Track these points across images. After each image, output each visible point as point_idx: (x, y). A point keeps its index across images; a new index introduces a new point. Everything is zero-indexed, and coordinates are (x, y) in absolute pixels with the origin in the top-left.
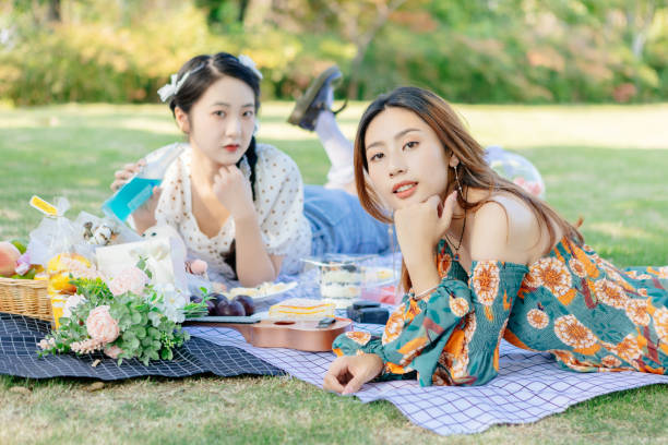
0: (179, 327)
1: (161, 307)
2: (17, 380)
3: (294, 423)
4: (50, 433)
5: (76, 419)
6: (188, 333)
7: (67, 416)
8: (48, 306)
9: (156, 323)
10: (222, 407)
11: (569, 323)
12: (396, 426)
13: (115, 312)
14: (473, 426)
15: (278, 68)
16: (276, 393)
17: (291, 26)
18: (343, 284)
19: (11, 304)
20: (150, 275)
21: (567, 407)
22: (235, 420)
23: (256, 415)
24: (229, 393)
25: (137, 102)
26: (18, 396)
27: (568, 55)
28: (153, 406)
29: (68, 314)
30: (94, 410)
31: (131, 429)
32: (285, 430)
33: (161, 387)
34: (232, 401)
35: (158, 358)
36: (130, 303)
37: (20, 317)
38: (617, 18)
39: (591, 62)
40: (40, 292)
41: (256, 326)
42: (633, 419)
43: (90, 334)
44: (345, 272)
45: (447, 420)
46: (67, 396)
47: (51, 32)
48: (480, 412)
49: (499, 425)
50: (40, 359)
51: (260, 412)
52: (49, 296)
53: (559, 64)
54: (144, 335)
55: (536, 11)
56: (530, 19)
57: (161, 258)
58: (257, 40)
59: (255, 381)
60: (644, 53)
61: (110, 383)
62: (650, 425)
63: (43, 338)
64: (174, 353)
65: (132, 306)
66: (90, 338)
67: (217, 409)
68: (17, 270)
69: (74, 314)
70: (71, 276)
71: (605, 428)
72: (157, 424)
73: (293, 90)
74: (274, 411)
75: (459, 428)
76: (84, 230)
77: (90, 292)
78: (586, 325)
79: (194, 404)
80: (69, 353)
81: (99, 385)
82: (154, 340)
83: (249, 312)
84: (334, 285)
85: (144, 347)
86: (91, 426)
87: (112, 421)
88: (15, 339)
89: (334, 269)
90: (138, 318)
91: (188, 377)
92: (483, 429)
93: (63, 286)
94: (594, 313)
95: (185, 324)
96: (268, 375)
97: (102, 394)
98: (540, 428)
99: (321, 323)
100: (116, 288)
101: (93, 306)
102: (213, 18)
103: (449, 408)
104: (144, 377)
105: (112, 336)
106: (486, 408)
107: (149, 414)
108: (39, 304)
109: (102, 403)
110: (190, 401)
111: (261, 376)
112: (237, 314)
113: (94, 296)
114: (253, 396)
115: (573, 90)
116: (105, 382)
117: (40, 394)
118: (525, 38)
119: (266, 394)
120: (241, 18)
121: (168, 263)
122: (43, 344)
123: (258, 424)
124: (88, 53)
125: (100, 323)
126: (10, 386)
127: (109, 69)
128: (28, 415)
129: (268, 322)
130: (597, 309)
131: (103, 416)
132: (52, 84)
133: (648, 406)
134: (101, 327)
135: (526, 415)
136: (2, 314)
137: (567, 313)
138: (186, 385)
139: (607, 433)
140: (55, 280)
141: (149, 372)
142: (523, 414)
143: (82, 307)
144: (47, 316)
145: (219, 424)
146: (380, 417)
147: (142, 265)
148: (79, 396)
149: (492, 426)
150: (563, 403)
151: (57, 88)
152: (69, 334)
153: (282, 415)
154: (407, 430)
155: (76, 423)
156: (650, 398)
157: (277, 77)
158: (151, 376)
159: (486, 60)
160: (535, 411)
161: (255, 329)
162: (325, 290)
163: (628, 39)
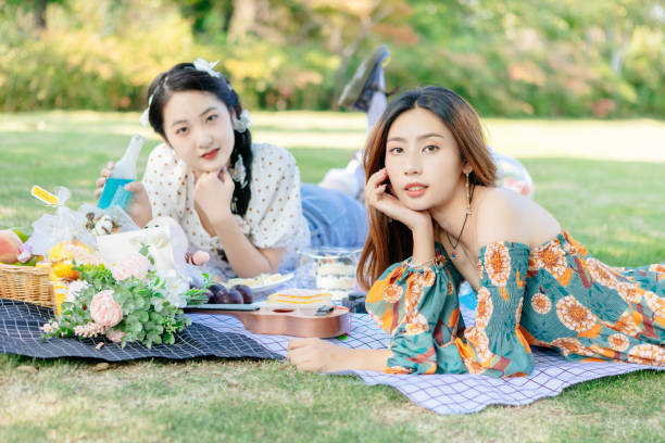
0: (181, 312)
1: (163, 293)
2: (24, 359)
3: (296, 402)
4: (59, 408)
5: (83, 396)
6: (190, 319)
7: (74, 393)
8: (50, 292)
9: (159, 308)
10: (225, 388)
11: (569, 304)
12: (396, 407)
13: (119, 296)
14: (470, 406)
15: (262, 79)
16: (278, 376)
17: (275, 38)
18: (338, 276)
19: (13, 291)
20: (152, 261)
21: (560, 390)
22: (239, 400)
23: (259, 395)
24: (230, 375)
25: (121, 109)
26: (25, 375)
27: (548, 69)
28: (158, 385)
29: (71, 299)
30: (100, 389)
31: (138, 406)
32: (288, 409)
33: (164, 369)
34: (235, 382)
35: (160, 342)
36: (133, 288)
37: (22, 303)
38: (596, 34)
39: (571, 77)
40: (42, 279)
41: (255, 313)
42: (624, 402)
43: (93, 318)
44: (341, 265)
45: (445, 399)
46: (73, 375)
47: (38, 39)
48: (476, 393)
49: (496, 406)
50: (44, 342)
51: (262, 393)
52: (52, 282)
53: (539, 78)
54: (146, 320)
55: (517, 27)
56: (511, 34)
57: (162, 246)
58: (241, 51)
59: (256, 364)
60: (623, 69)
61: (114, 364)
62: (641, 408)
63: (46, 322)
64: (176, 338)
65: (135, 290)
66: (93, 321)
67: (220, 389)
68: (20, 258)
69: (77, 298)
70: (74, 263)
71: (597, 410)
72: (163, 402)
73: (276, 101)
74: (276, 392)
75: (457, 408)
76: (86, 221)
77: (93, 278)
78: (584, 304)
79: (197, 384)
80: (72, 336)
81: (104, 365)
82: (156, 324)
83: (248, 300)
84: (330, 276)
85: (146, 331)
86: (98, 403)
87: (119, 398)
88: (19, 323)
89: (330, 261)
90: (141, 302)
91: (191, 359)
92: (480, 408)
93: (66, 273)
94: (590, 292)
95: (187, 311)
96: (269, 359)
97: (107, 374)
98: (535, 410)
99: (319, 311)
100: (118, 274)
101: (98, 291)
102: (198, 28)
103: (448, 390)
104: (148, 359)
105: (115, 320)
106: (482, 389)
107: (154, 392)
108: (41, 291)
109: (108, 382)
110: (194, 381)
111: (262, 359)
112: (236, 302)
113: (98, 282)
114: (256, 378)
115: (553, 104)
116: (110, 363)
117: (47, 373)
118: (506, 52)
119: (268, 377)
120: (226, 28)
121: (169, 252)
122: (47, 328)
123: (261, 403)
124: (74, 60)
125: (104, 307)
126: (17, 366)
127: (94, 77)
128: (36, 392)
129: (267, 309)
130: (593, 288)
131: (109, 394)
132: (38, 90)
133: (639, 391)
134: (104, 310)
135: (521, 397)
136: (4, 300)
137: (566, 294)
138: (189, 367)
139: (600, 414)
140: (56, 268)
141: (152, 354)
142: (518, 396)
143: (86, 292)
144: (48, 303)
145: (223, 402)
146: (380, 398)
147: (144, 251)
148: (84, 376)
149: (488, 406)
150: (557, 386)
151: (42, 95)
152: (74, 318)
153: (284, 394)
154: (406, 409)
155: (84, 399)
156: (640, 384)
157: (261, 87)
158: (156, 358)
159: (468, 74)
160: (530, 394)
161: (255, 316)
162: (321, 282)
163: (607, 55)
